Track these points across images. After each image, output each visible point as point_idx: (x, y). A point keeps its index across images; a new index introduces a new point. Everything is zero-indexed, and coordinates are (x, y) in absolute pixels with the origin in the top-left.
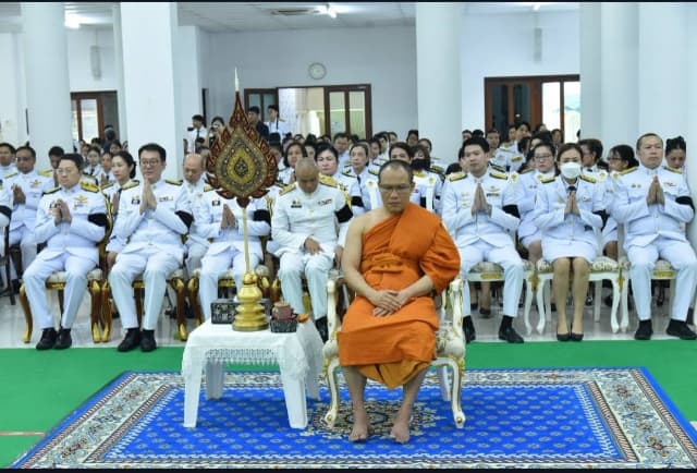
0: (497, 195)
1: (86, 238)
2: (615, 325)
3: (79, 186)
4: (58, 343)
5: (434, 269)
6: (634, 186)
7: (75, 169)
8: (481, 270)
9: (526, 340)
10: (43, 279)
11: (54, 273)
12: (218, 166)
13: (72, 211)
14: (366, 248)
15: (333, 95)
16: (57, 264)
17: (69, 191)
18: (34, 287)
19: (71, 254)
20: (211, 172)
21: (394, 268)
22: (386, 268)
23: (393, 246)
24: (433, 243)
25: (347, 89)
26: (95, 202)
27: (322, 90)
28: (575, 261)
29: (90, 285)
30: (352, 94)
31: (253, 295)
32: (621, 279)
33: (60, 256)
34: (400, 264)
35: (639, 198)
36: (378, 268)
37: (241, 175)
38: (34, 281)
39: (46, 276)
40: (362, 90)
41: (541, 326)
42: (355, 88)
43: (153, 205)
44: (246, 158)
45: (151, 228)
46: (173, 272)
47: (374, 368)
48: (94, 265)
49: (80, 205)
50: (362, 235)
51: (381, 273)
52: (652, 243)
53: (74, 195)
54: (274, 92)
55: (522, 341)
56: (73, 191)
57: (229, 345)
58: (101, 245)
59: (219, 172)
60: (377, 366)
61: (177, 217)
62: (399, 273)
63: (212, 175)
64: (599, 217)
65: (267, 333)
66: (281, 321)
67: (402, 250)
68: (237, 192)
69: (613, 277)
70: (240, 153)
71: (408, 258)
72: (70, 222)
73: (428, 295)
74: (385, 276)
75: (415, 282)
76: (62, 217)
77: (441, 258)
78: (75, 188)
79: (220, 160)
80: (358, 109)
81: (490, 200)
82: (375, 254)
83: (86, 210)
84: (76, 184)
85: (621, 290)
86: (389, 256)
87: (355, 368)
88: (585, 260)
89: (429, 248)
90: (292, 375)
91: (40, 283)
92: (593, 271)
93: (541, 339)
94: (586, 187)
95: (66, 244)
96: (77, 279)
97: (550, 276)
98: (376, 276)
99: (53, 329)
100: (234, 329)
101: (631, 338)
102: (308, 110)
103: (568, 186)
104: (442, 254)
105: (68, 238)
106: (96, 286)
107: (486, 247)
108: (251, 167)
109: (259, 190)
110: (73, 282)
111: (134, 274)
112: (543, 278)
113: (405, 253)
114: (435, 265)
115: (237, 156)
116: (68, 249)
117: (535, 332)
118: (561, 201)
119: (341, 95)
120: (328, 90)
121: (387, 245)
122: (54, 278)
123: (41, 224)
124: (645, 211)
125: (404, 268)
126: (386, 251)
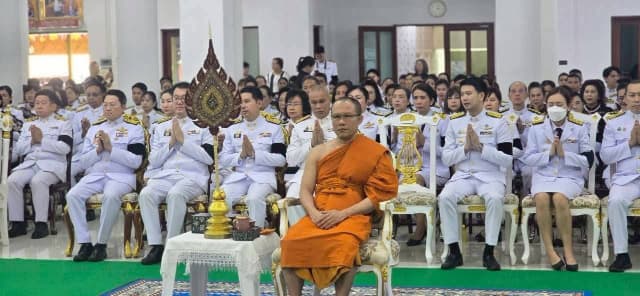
0: (490, 133)
1: (123, 165)
2: (596, 259)
3: (122, 118)
4: (92, 256)
5: (374, 192)
6: (619, 130)
7: (119, 104)
8: (469, 202)
9: (502, 268)
10: (83, 199)
11: (94, 194)
12: (195, 100)
13: (112, 140)
14: (320, 174)
15: (452, 34)
16: (98, 187)
17: (112, 123)
18: (75, 206)
19: (110, 179)
20: (189, 105)
21: (338, 190)
22: (332, 190)
23: (340, 172)
24: (374, 170)
25: (468, 28)
26: (134, 134)
27: (441, 29)
28: (555, 197)
29: (123, 205)
30: (474, 33)
31: (221, 209)
32: (600, 215)
33: (100, 180)
34: (346, 187)
35: (623, 141)
36: (326, 190)
37: (213, 109)
38: (75, 201)
39: (86, 197)
40: (483, 29)
41: (525, 257)
42: (476, 27)
43: (181, 139)
44: (217, 94)
45: (179, 159)
46: (196, 198)
47: (307, 271)
48: (131, 189)
49: (121, 135)
50: (317, 162)
51: (328, 194)
52: (633, 182)
53: (116, 127)
54: (392, 31)
55: (498, 268)
56: (116, 124)
57: (199, 249)
58: (139, 171)
59: (195, 105)
60: (310, 270)
61: (203, 149)
62: (343, 194)
63: (190, 108)
64: (585, 158)
65: (230, 241)
66: (240, 232)
67: (347, 176)
68: (210, 122)
69: (593, 213)
70: (212, 90)
71: (354, 182)
72: (110, 152)
73: (369, 214)
74: (331, 196)
75: (357, 202)
76: (104, 146)
77: (380, 183)
78: (118, 121)
79: (196, 96)
80: (479, 48)
81: (483, 139)
82: (325, 179)
83: (126, 140)
84: (120, 116)
85: (600, 226)
86: (338, 181)
87: (292, 270)
88: (563, 196)
89: (371, 175)
90: (247, 277)
91: (80, 202)
92: (572, 207)
93: (526, 268)
94: (572, 130)
95: (107, 169)
96: (111, 200)
97: (533, 210)
98: (324, 196)
99: (90, 244)
100: (205, 237)
101: (605, 270)
102: (434, 50)
103: (555, 127)
104: (382, 180)
105: (108, 164)
106: (129, 207)
107: (476, 182)
108: (220, 101)
109: (226, 121)
110: (108, 202)
111: (160, 197)
112: (527, 212)
113: (350, 178)
114: (377, 189)
115: (210, 91)
116: (108, 174)
117: (520, 262)
118: (549, 141)
119: (462, 34)
120: (449, 28)
121: (335, 171)
122: (93, 199)
123: (86, 152)
124: (628, 153)
125: (349, 191)
126: (334, 176)
